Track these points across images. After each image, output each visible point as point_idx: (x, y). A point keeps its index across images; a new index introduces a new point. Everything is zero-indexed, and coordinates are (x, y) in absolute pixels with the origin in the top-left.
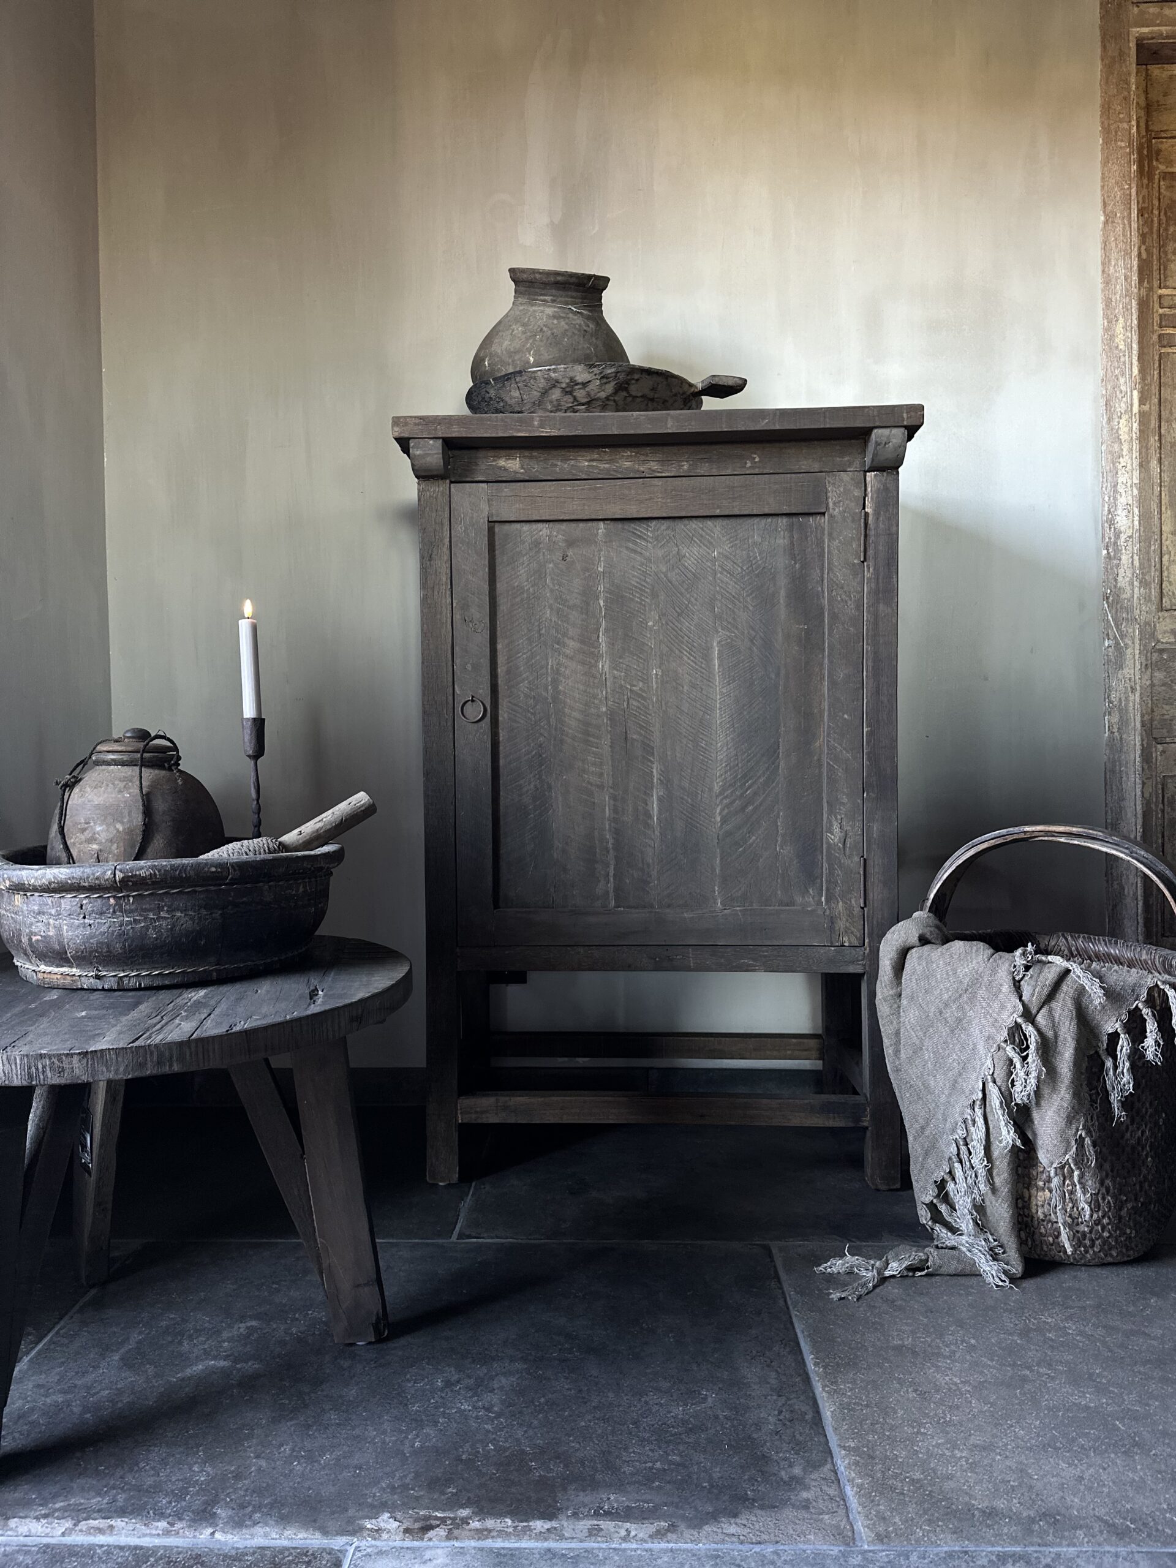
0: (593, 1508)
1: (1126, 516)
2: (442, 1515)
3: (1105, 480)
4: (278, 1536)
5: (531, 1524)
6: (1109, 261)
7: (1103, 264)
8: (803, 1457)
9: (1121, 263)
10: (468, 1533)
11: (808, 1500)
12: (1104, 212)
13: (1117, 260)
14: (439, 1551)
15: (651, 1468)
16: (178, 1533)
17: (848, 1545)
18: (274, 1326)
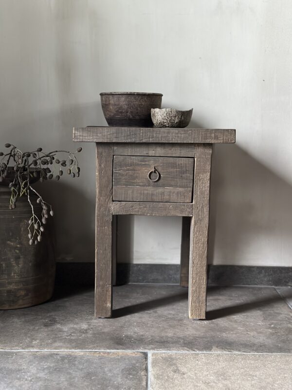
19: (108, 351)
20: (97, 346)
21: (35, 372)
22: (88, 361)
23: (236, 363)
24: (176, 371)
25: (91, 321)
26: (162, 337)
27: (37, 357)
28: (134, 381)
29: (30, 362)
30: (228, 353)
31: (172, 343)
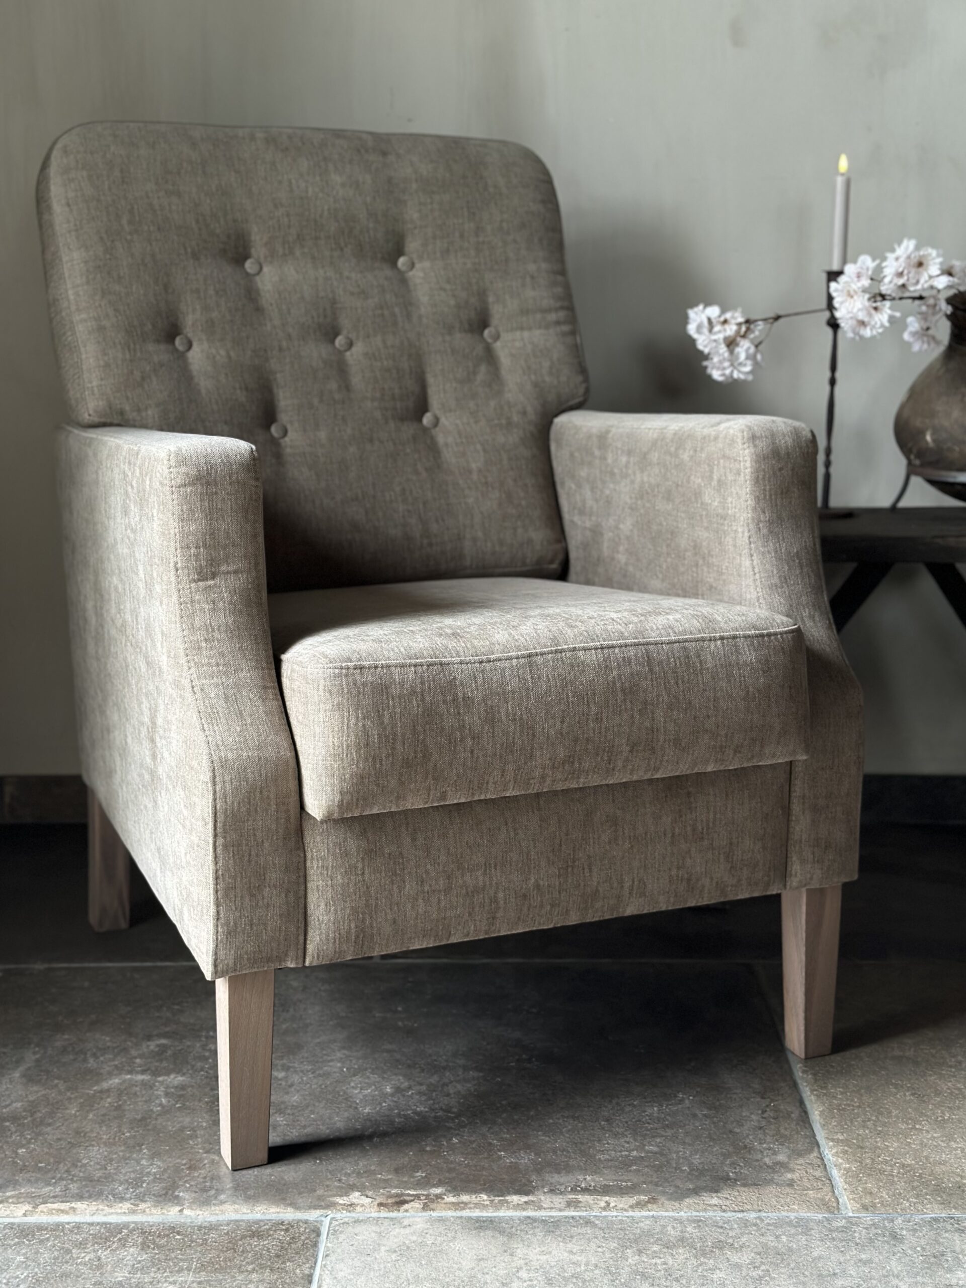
0: (569, 1186)
2: (415, 1193)
4: (249, 1211)
5: (509, 1198)
8: (789, 1148)
10: (444, 1206)
11: (793, 1179)
14: (418, 1220)
15: (629, 1156)
16: (144, 1211)
17: (833, 1213)
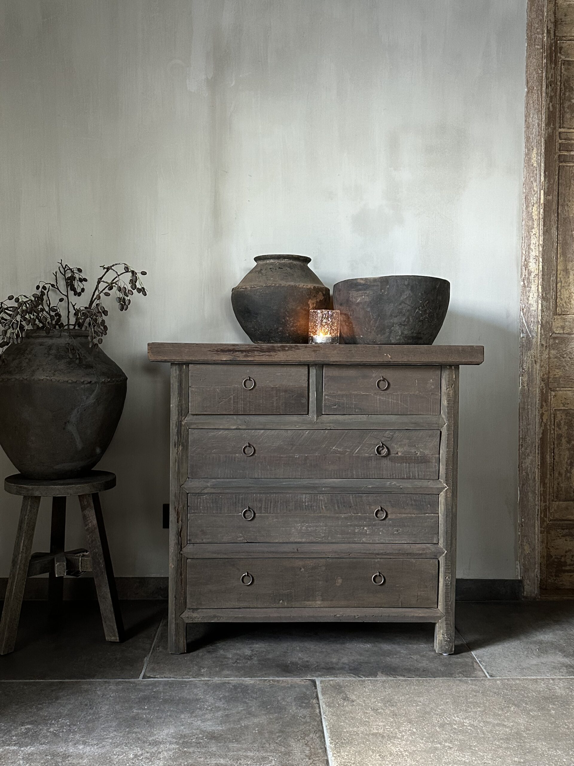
1: (535, 263)
3: (523, 241)
6: (529, 115)
7: (526, 116)
9: (536, 116)
12: (527, 86)
13: (534, 114)
18: (41, 728)
19: (277, 679)
20: (266, 674)
21: (213, 702)
22: (260, 689)
23: (401, 689)
24: (346, 699)
25: (253, 646)
26: (327, 663)
27: (210, 685)
28: (308, 710)
29: (204, 691)
30: (393, 678)
31: (338, 669)
